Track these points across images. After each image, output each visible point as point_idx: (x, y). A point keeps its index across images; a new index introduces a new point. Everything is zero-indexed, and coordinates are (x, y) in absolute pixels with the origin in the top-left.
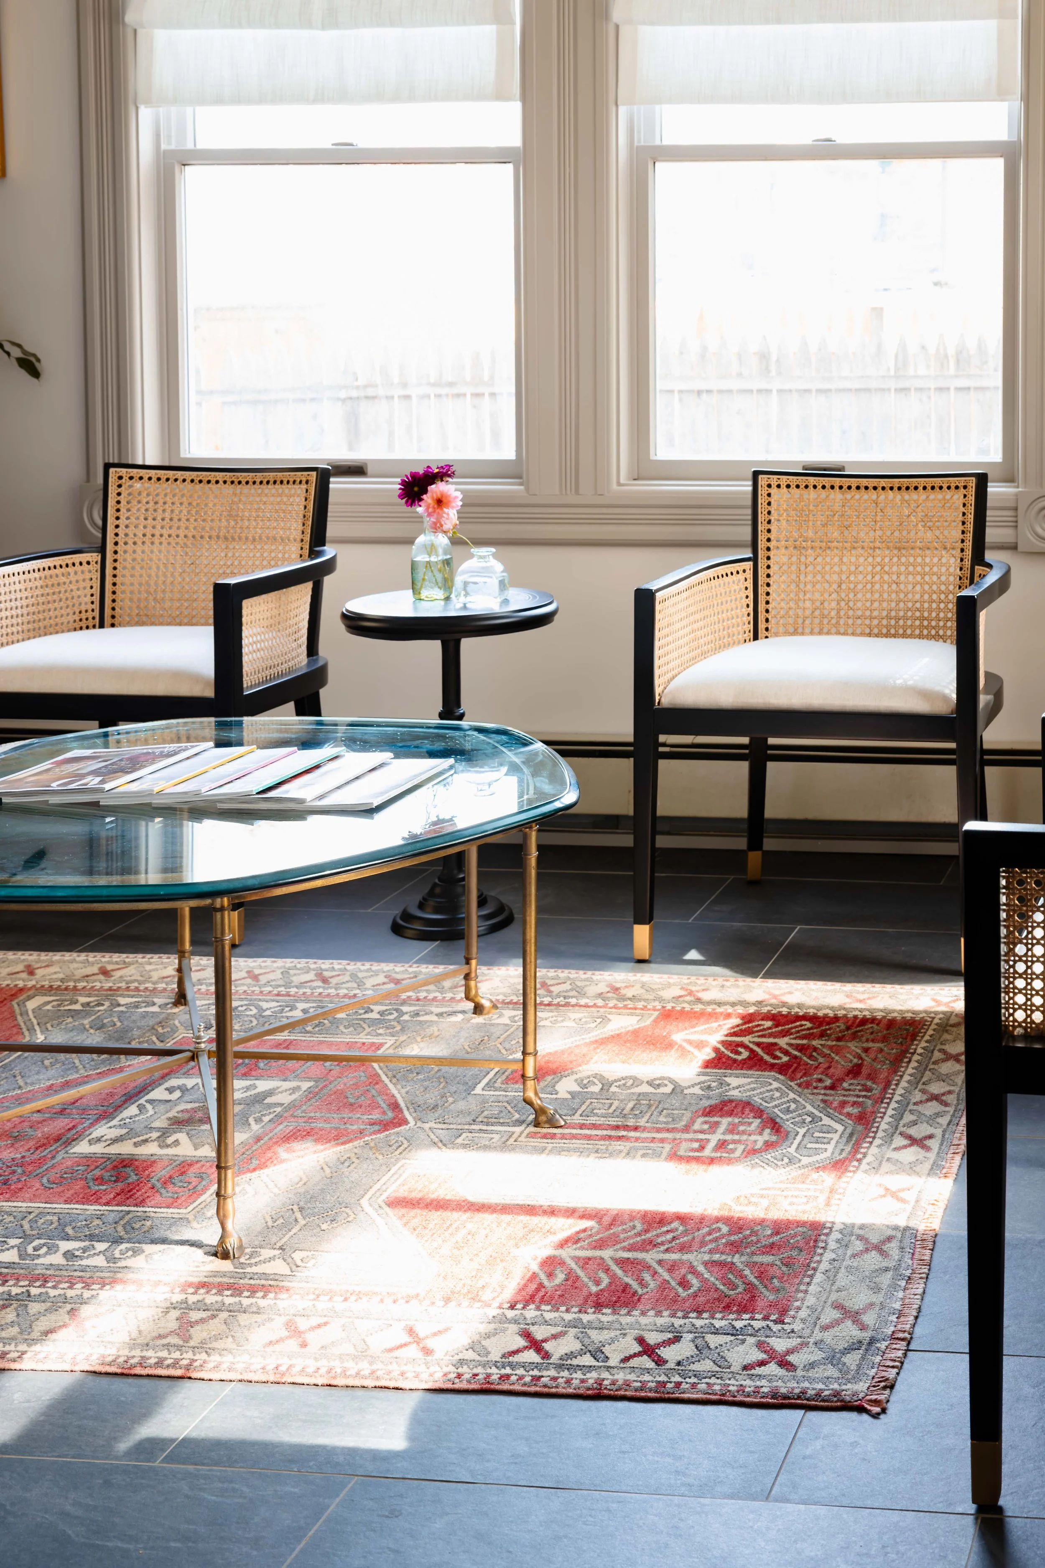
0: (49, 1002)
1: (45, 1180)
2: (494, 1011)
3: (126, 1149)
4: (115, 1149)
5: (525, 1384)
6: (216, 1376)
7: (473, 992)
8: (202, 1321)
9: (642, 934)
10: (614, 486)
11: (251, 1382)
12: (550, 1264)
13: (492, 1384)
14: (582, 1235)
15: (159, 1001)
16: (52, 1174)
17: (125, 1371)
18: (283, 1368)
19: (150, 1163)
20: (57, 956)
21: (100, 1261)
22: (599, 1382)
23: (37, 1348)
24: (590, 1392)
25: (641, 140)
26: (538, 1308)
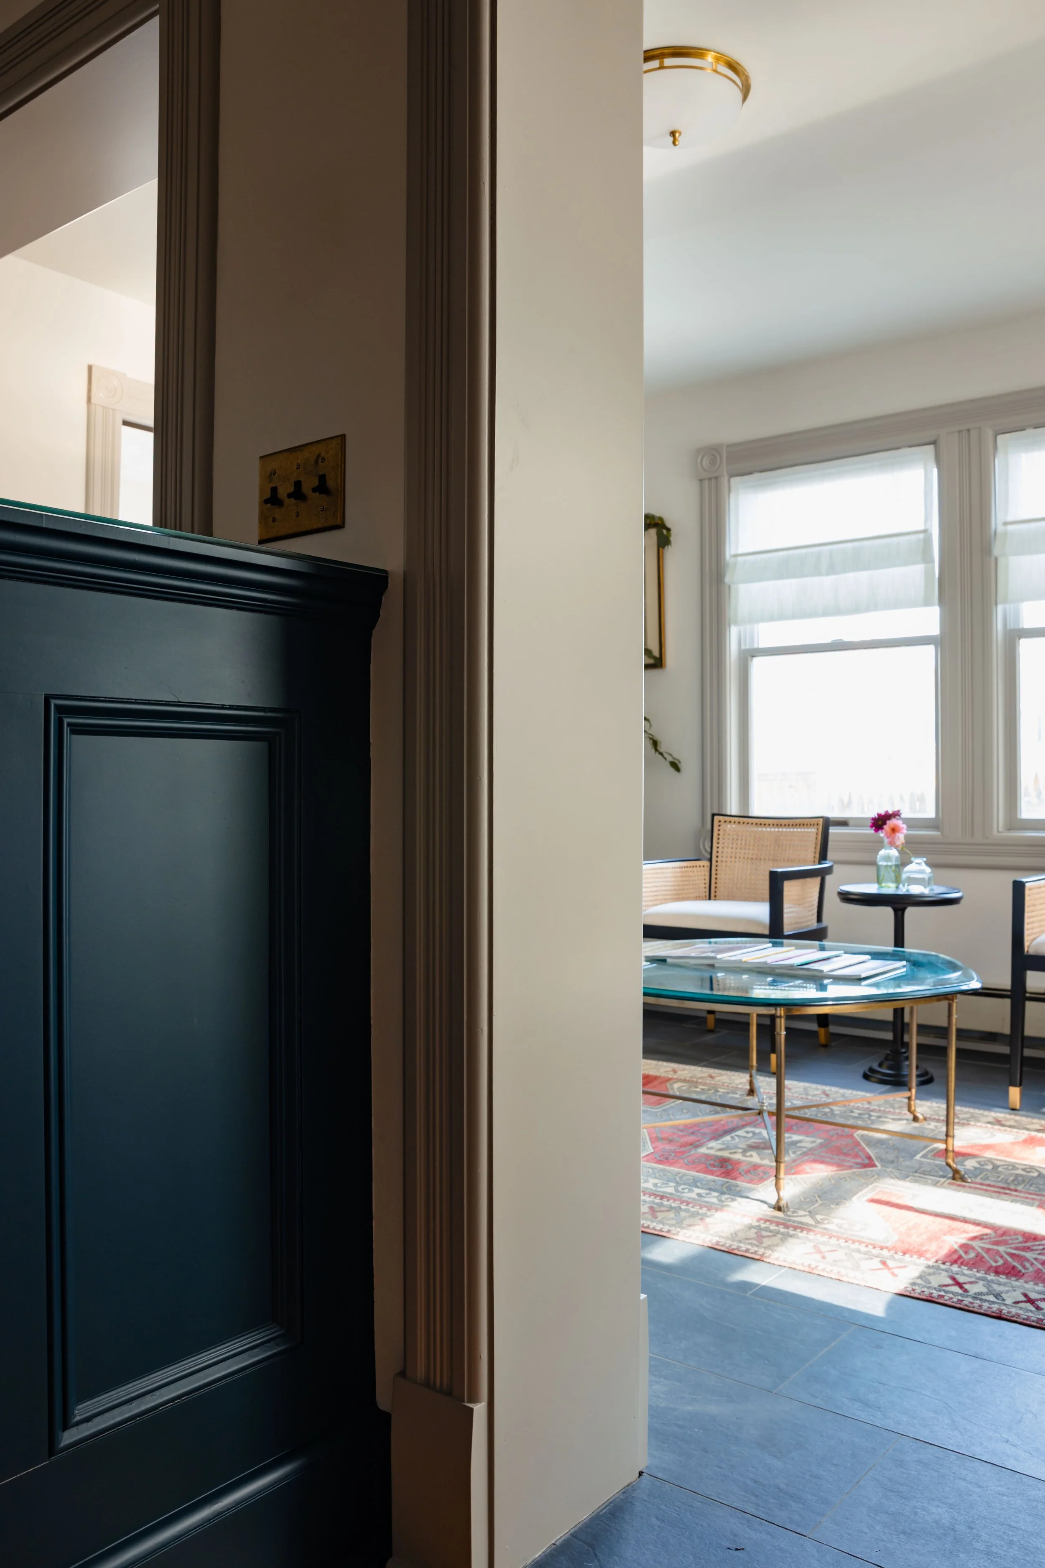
0: (684, 1086)
1: (686, 1161)
2: (924, 1121)
3: (726, 1154)
4: (720, 1154)
5: (953, 1302)
6: (776, 1263)
7: (913, 1108)
8: (768, 1236)
9: (1015, 1093)
10: (995, 832)
11: (795, 1269)
12: (965, 1247)
13: (933, 1298)
14: (985, 1237)
15: (739, 1093)
16: (690, 1159)
17: (730, 1251)
18: (813, 1266)
19: (738, 1163)
20: (688, 1067)
21: (715, 1200)
22: (1001, 1311)
23: (684, 1231)
24: (994, 1314)
25: (1011, 626)
26: (959, 1267)
